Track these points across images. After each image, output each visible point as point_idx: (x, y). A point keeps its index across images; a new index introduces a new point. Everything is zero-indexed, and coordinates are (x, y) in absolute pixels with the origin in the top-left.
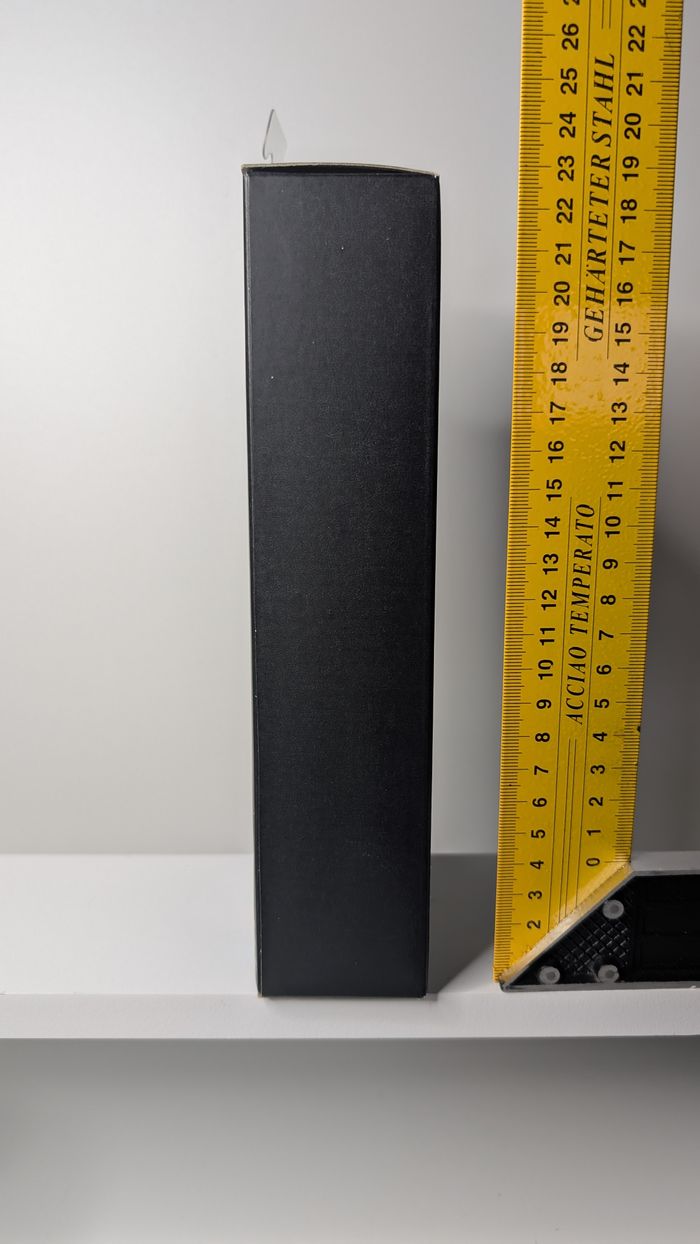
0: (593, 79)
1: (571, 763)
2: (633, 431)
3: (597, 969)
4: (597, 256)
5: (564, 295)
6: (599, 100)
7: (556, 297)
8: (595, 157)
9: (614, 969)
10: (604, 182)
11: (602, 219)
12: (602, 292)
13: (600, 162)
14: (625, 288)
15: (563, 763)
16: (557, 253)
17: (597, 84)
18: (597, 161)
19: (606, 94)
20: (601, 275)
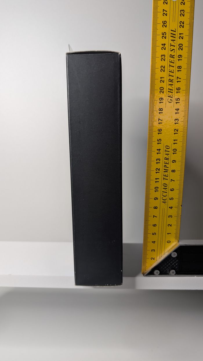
1: (163, 215)
2: (180, 126)
3: (170, 271)
4: (171, 81)
5: (162, 91)
6: (172, 40)
7: (160, 91)
8: (171, 55)
9: (174, 271)
10: (173, 61)
11: (172, 71)
12: (172, 90)
13: (172, 56)
14: (179, 89)
15: (161, 215)
16: (160, 80)
17: (171, 36)
18: (171, 56)
19: (174, 39)
20: (172, 86)
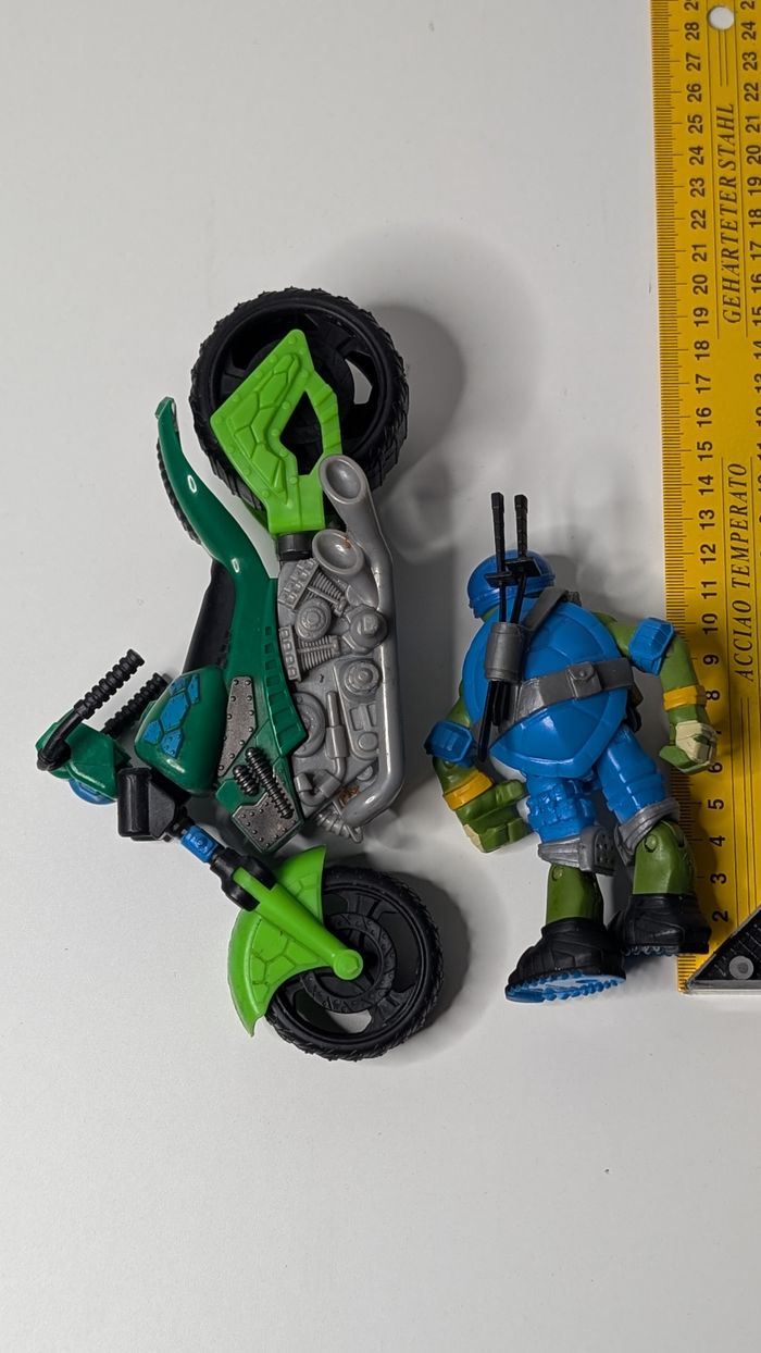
0: (715, 121)
1: (746, 723)
4: (731, 254)
5: (703, 286)
6: (723, 136)
7: (696, 287)
8: (722, 178)
10: (732, 196)
11: (733, 225)
12: (738, 282)
13: (729, 182)
14: (759, 278)
16: (693, 252)
17: (719, 126)
18: (725, 182)
19: (730, 132)
20: (735, 269)
